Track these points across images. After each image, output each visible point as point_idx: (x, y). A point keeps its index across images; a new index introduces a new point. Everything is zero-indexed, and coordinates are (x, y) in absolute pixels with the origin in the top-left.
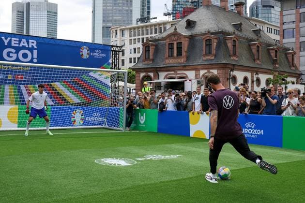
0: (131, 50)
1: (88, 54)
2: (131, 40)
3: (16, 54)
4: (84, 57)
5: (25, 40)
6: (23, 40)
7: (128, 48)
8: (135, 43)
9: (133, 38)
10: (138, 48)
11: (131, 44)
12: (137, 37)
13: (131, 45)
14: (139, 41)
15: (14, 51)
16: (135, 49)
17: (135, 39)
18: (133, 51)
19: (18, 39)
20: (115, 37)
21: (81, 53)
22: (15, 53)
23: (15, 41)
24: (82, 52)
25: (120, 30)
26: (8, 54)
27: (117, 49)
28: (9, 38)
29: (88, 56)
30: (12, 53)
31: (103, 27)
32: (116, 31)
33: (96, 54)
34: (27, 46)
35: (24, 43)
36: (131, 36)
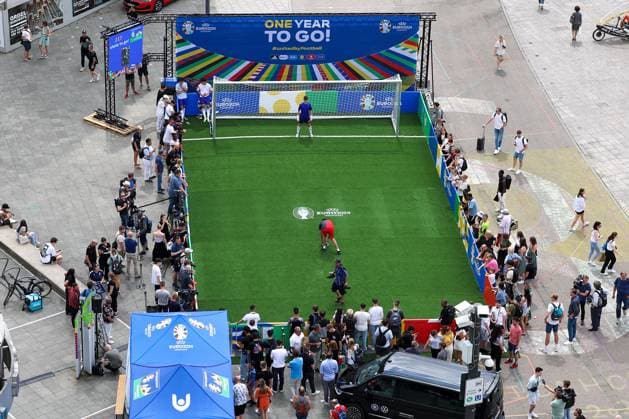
15: (306, 32)
19: (311, 20)
23: (307, 23)
28: (302, 20)
29: (388, 31)
30: (305, 34)
34: (320, 27)
35: (316, 24)
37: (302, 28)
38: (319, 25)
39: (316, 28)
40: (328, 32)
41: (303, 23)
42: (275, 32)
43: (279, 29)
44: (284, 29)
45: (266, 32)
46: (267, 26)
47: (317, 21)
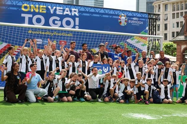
0: (174, 24)
1: (125, 21)
2: (174, 14)
3: (60, 22)
4: (122, 24)
5: (68, 9)
6: (66, 9)
7: (171, 22)
8: (178, 17)
9: (176, 12)
10: (181, 22)
11: (174, 18)
12: (180, 11)
13: (173, 20)
14: (182, 15)
15: (58, 19)
16: (178, 23)
17: (178, 13)
18: (176, 25)
19: (62, 8)
20: (158, 11)
21: (119, 21)
22: (59, 20)
23: (59, 9)
24: (120, 19)
25: (163, 4)
26: (54, 22)
27: (154, 17)
28: (55, 8)
29: (126, 24)
30: (57, 20)
31: (147, 3)
32: (159, 5)
33: (133, 22)
34: (70, 14)
35: (67, 11)
36: (174, 10)
37: (55, 14)
38: (69, 13)
39: (67, 16)
40: (77, 20)
41: (56, 9)
42: (31, 16)
43: (34, 13)
44: (39, 13)
45: (23, 15)
46: (23, 9)
47: (67, 9)
